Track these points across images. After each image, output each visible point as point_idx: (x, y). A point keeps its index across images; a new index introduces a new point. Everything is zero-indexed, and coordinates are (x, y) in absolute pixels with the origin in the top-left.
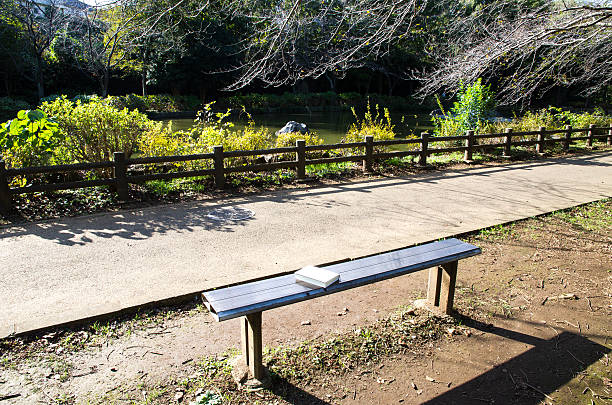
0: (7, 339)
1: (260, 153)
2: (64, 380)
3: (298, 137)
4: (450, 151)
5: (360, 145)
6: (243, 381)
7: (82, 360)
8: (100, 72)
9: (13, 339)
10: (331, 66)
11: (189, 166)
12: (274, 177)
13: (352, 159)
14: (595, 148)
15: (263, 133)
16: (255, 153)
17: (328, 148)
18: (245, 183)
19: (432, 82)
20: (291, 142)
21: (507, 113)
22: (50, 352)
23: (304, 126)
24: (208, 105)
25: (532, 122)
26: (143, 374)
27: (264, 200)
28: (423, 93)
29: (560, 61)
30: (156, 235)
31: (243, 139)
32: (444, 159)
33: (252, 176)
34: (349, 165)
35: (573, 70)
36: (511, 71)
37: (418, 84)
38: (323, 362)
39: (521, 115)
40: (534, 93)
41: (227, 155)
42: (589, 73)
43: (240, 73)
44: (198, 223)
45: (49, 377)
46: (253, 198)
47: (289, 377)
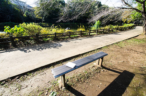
0: (7, 79)
1: (63, 33)
2: (19, 90)
3: (69, 31)
4: (94, 32)
5: (79, 32)
6: (61, 88)
7: (24, 84)
8: (34, 18)
9: (8, 79)
10: (74, 18)
11: (50, 36)
12: (65, 38)
13: (78, 34)
14: (117, 31)
15: (63, 30)
16: (62, 33)
17: (74, 32)
18: (60, 39)
19: (90, 21)
20: (68, 31)
21: (103, 26)
22: (17, 82)
23: (70, 28)
24: (53, 25)
25: (107, 27)
26: (38, 87)
27: (64, 42)
28: (89, 23)
29: (111, 17)
30: (44, 50)
31: (60, 31)
32: (93, 34)
33: (61, 37)
34: (78, 35)
35: (113, 18)
36: (104, 19)
37: (88, 21)
38: (78, 80)
39: (105, 26)
40: (107, 22)
41: (57, 34)
42: (116, 19)
43: (59, 19)
44: (52, 47)
45: (15, 90)
46: (62, 41)
47: (71, 85)
